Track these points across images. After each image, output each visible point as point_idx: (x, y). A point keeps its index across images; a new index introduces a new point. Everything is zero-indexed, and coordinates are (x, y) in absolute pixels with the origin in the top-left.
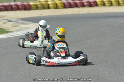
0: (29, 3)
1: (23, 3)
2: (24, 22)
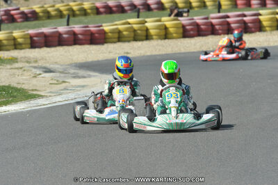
0: (101, 26)
1: (87, 27)
2: (81, 72)
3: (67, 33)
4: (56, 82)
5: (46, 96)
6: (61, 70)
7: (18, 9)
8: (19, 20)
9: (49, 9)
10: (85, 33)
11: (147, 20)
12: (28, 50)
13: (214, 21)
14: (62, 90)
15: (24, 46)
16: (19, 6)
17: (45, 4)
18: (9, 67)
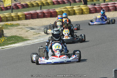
0: (55, 10)
1: (49, 10)
3: (41, 13)
4: (35, 33)
5: (31, 40)
6: (38, 29)
7: (20, 3)
8: (20, 8)
9: (33, 3)
10: (48, 13)
11: (74, 6)
12: (24, 20)
13: (102, 6)
14: (38, 37)
15: (22, 19)
16: (20, 2)
17: (31, 1)
18: (16, 27)
